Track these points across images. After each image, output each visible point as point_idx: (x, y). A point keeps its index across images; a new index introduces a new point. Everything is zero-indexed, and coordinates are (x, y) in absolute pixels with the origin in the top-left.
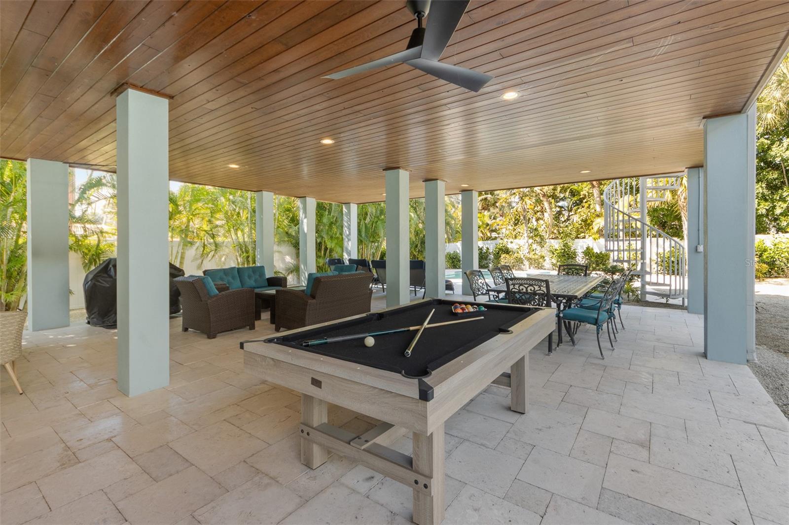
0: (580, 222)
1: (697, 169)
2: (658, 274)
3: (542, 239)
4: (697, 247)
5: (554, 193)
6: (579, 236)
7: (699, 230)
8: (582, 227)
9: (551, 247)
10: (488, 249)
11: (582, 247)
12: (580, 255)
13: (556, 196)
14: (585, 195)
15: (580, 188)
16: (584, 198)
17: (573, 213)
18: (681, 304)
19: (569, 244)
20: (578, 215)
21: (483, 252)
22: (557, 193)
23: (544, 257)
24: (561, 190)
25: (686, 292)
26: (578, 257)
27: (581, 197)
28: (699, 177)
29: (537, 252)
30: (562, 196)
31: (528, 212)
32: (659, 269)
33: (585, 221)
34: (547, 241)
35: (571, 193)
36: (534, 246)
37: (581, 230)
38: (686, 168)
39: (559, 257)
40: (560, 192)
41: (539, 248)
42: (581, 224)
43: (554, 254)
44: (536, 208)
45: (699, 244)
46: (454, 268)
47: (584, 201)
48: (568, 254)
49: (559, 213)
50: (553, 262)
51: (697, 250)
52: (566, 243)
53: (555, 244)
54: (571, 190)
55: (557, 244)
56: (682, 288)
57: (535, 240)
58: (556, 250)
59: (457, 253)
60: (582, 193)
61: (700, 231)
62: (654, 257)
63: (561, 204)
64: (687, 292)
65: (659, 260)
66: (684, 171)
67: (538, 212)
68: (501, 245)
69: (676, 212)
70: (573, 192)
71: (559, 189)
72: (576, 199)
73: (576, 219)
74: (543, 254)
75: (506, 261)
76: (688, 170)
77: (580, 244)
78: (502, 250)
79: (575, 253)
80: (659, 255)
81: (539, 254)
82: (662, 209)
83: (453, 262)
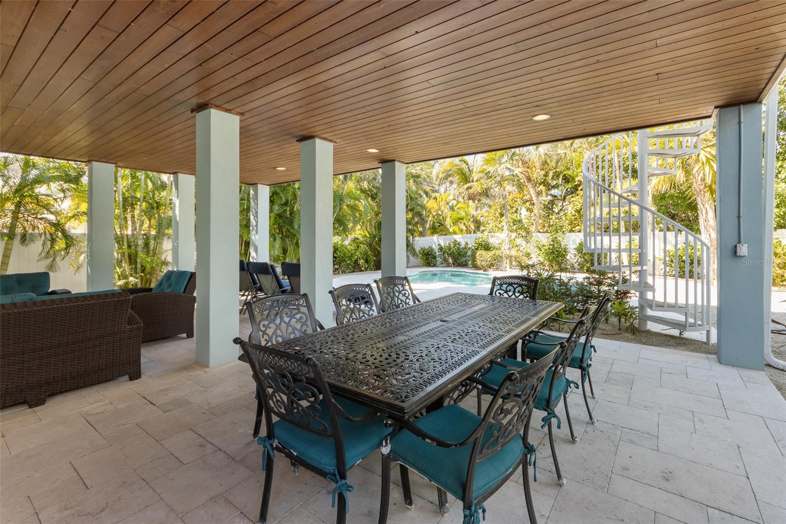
0: (574, 213)
1: (737, 108)
2: (665, 276)
3: (528, 233)
4: (736, 247)
5: (545, 180)
6: (574, 229)
7: (739, 217)
8: (576, 219)
9: (538, 243)
10: (467, 244)
11: (574, 241)
12: (572, 252)
13: (548, 183)
14: (581, 182)
15: (575, 173)
16: (579, 185)
17: (567, 203)
18: (705, 340)
19: (559, 238)
20: (572, 205)
21: (461, 247)
22: (549, 179)
23: (529, 254)
24: (553, 176)
25: (714, 314)
26: (569, 254)
27: (576, 183)
28: (740, 123)
29: (521, 248)
30: (554, 183)
31: (516, 201)
32: (668, 271)
33: (578, 212)
34: (534, 234)
35: (565, 179)
36: (519, 241)
37: (575, 222)
38: (716, 107)
39: (547, 254)
40: (552, 178)
41: (524, 243)
42: (575, 215)
43: (541, 250)
44: (525, 198)
45: (739, 242)
46: (428, 266)
47: (579, 188)
48: (557, 251)
49: (552, 203)
50: (540, 261)
51: (736, 252)
52: (556, 238)
53: (543, 239)
54: (564, 175)
55: (544, 239)
56: (705, 304)
57: (519, 234)
58: (544, 246)
59: (432, 250)
60: (576, 179)
61: (742, 219)
62: (660, 254)
63: (553, 192)
64: (716, 312)
65: (667, 259)
66: (710, 117)
67: (527, 201)
68: (481, 240)
69: (690, 198)
70: (567, 178)
71: (551, 174)
72: (570, 186)
73: (570, 209)
74: (529, 251)
75: (481, 259)
76: (720, 110)
77: (572, 238)
78: (482, 246)
79: (565, 250)
80: (667, 253)
81: (524, 251)
82: (672, 196)
83: (427, 259)
